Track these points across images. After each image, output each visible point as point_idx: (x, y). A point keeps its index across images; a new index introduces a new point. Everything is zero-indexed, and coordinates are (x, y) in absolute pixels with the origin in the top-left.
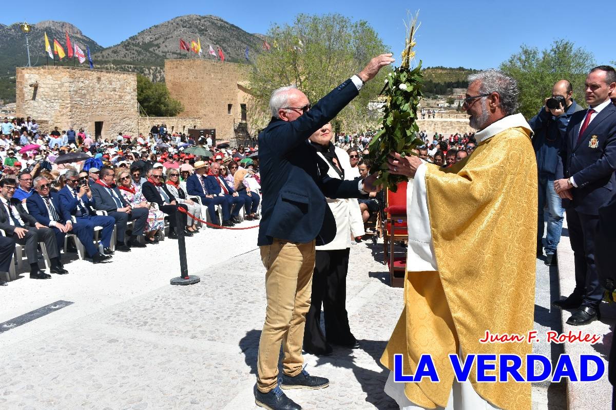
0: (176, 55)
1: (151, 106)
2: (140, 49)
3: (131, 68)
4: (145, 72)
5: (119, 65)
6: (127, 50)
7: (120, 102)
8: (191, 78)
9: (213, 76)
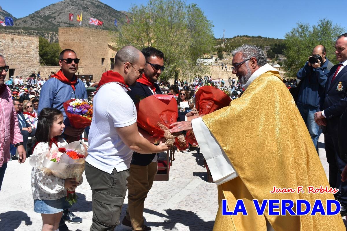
0: (66, 25)
1: (49, 59)
2: (42, 20)
3: (35, 32)
4: (45, 36)
5: (27, 30)
6: (33, 20)
7: (27, 55)
8: (76, 40)
9: (91, 39)
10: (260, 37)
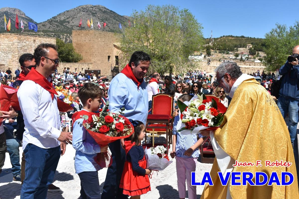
0: (78, 28)
1: (64, 56)
2: (58, 24)
3: (52, 34)
4: (61, 37)
5: (46, 33)
6: (51, 24)
8: (87, 41)
9: (99, 40)
10: (243, 37)
